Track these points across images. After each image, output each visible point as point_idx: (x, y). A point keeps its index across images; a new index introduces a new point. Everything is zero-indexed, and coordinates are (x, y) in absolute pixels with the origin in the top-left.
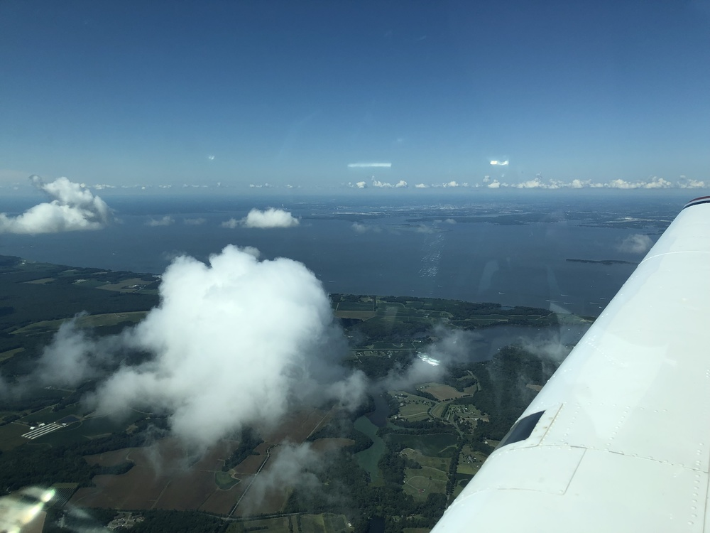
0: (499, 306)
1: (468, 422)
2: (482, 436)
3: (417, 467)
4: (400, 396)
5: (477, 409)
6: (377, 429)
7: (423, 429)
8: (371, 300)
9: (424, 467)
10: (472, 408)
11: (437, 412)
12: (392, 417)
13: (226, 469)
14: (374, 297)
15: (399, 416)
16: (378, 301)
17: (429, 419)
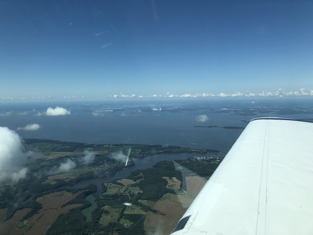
0: (161, 146)
1: (134, 193)
2: (138, 198)
3: (107, 212)
4: (109, 185)
5: (139, 188)
6: (95, 199)
7: (115, 198)
8: (108, 146)
9: (111, 213)
10: (138, 187)
11: (122, 191)
12: (103, 194)
13: (22, 221)
14: (109, 145)
15: (106, 193)
16: (111, 146)
17: (118, 193)
